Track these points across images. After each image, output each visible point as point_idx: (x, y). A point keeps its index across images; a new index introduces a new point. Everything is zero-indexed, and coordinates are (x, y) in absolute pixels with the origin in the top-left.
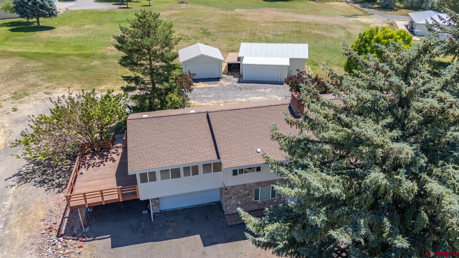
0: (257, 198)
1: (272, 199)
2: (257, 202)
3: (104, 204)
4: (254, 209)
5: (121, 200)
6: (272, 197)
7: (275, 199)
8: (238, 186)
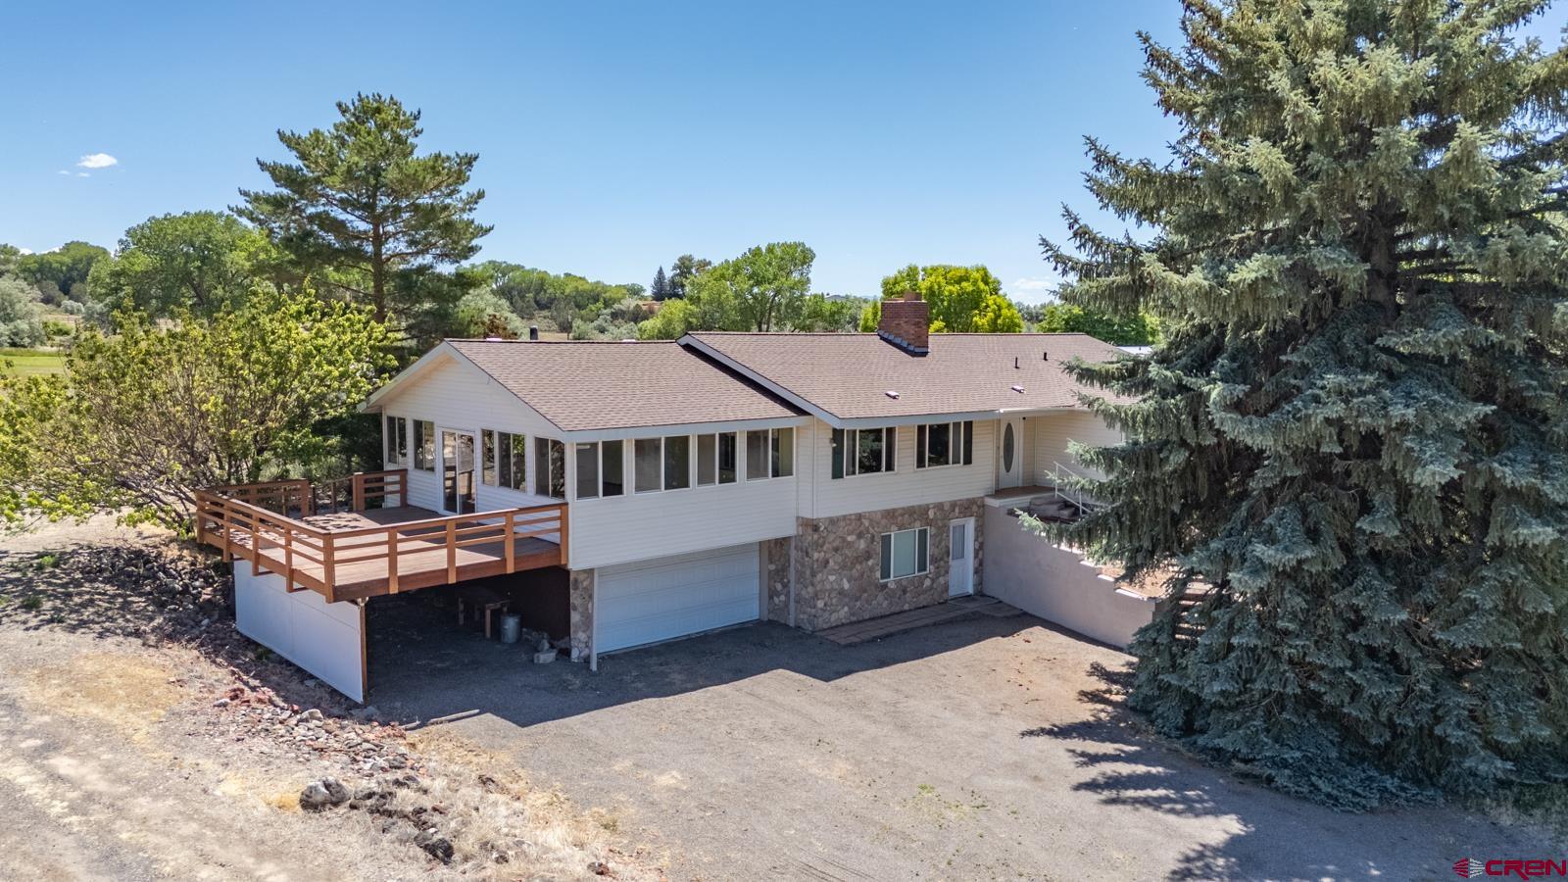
0: (886, 574)
1: (920, 577)
2: (885, 586)
3: (452, 579)
4: (878, 612)
5: (510, 569)
6: (919, 571)
7: (926, 576)
8: (844, 517)
